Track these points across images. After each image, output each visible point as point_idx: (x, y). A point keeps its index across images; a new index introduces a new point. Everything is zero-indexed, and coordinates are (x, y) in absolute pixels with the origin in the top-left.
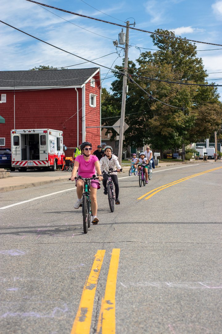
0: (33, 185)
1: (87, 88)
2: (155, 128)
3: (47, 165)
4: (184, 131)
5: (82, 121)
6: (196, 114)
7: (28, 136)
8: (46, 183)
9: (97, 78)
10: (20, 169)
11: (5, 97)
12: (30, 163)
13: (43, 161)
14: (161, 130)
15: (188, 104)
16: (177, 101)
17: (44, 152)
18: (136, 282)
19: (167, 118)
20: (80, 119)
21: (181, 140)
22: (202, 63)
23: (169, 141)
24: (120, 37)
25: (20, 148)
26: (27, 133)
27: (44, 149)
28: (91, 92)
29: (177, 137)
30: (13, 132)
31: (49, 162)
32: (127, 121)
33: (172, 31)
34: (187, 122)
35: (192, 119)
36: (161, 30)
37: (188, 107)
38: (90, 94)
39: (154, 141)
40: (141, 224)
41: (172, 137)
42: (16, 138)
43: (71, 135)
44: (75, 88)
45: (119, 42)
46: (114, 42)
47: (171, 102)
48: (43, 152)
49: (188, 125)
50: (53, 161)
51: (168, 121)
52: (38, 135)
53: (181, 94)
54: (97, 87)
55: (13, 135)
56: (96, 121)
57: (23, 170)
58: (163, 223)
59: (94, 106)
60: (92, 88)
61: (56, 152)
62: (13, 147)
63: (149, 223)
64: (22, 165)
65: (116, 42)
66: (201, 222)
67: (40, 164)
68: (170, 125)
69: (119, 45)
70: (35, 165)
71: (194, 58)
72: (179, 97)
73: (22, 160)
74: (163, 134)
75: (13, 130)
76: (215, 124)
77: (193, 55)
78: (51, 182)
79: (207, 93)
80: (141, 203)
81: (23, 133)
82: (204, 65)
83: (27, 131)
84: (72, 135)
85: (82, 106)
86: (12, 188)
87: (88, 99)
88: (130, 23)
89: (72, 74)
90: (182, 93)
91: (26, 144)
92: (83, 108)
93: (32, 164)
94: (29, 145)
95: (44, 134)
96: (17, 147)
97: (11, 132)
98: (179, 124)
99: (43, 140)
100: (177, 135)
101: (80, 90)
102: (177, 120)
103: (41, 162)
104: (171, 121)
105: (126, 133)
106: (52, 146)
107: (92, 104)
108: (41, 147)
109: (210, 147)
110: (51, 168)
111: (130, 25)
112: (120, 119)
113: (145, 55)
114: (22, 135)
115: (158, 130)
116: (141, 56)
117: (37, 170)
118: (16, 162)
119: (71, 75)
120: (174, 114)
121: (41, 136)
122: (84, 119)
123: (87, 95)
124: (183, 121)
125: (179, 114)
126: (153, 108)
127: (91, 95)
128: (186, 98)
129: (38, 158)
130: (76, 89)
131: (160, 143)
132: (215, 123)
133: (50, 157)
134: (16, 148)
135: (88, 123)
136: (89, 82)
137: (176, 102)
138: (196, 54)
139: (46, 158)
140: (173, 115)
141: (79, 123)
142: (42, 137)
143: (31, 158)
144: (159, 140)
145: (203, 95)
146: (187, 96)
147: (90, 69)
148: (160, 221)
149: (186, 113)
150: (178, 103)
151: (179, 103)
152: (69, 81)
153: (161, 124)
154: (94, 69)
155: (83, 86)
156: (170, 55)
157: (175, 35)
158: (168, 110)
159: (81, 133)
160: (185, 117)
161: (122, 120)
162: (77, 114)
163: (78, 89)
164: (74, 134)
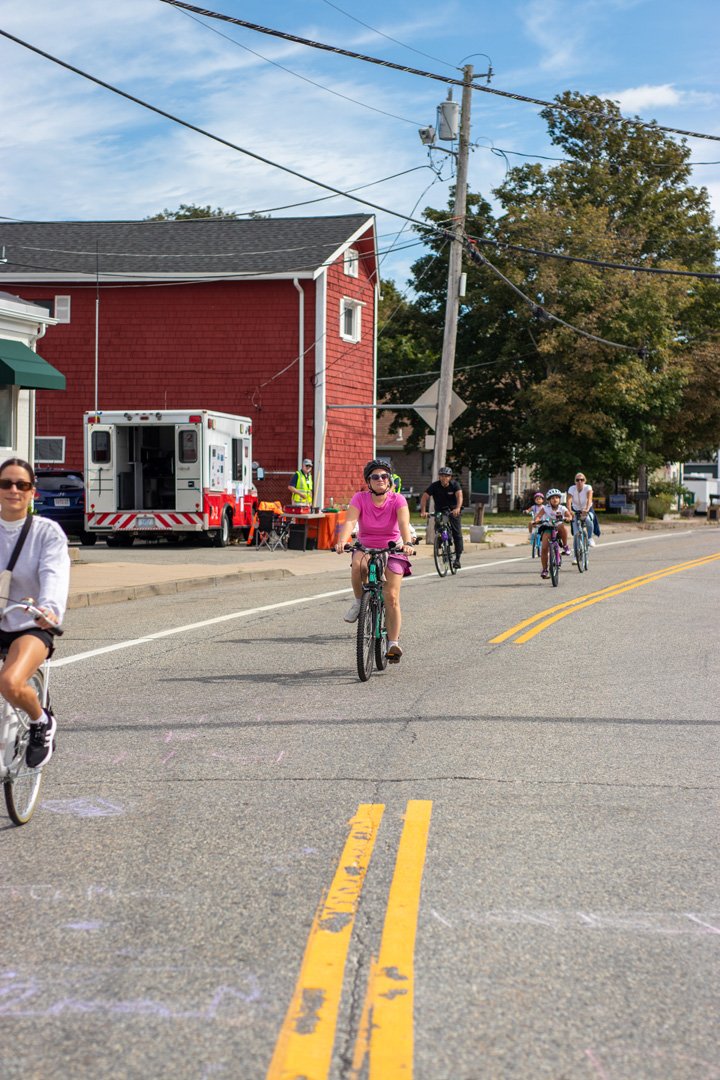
0: (154, 590)
1: (335, 281)
2: (552, 412)
3: (198, 528)
4: (647, 423)
5: (314, 386)
6: (686, 370)
7: (141, 432)
8: (196, 584)
9: (365, 247)
10: (110, 537)
11: (66, 305)
12: (146, 518)
13: (186, 515)
14: (571, 419)
15: (659, 335)
16: (624, 325)
17: (191, 485)
18: (481, 910)
19: (590, 380)
20: (308, 380)
21: (634, 454)
22: (707, 204)
23: (596, 456)
24: (441, 117)
25: (112, 469)
26: (136, 421)
27: (190, 475)
28: (344, 291)
29: (624, 444)
30: (91, 420)
31: (206, 516)
32: (460, 389)
33: (612, 100)
34: (657, 393)
35: (671, 386)
36: (577, 94)
37: (659, 347)
38: (342, 301)
39: (547, 453)
40: (500, 724)
41: (606, 442)
42: (102, 438)
43: (278, 430)
44: (291, 281)
45: (437, 133)
46: (422, 133)
47: (604, 329)
48: (185, 484)
49: (658, 403)
50: (217, 513)
51: (593, 391)
52: (171, 428)
53: (638, 302)
54: (364, 279)
55: (89, 429)
56: (359, 386)
57: (122, 540)
58: (571, 720)
59: (356, 337)
60: (348, 279)
61: (228, 486)
62: (91, 468)
63: (527, 719)
64: (117, 527)
65: (428, 131)
66: (696, 717)
67: (178, 522)
68: (599, 405)
69: (438, 143)
70: (161, 526)
71: (681, 187)
72: (631, 312)
73: (119, 508)
74: (578, 431)
75: (92, 413)
77: (679, 178)
78: (212, 580)
80: (502, 654)
81: (124, 422)
82: (713, 212)
83: (137, 417)
84: (283, 430)
85: (317, 338)
86: (84, 601)
87: (334, 314)
88: (474, 72)
89: (286, 234)
90: (641, 300)
91: (131, 459)
92: (317, 344)
93: (151, 522)
94: (144, 460)
95: (192, 426)
96: (105, 466)
97: (86, 418)
98: (630, 399)
99: (188, 446)
100: (624, 436)
101: (310, 285)
102: (624, 387)
103: (181, 518)
104: (604, 390)
105: (457, 426)
106: (217, 467)
107: (349, 331)
108: (182, 469)
110: (211, 536)
111: (475, 76)
112: (437, 382)
113: (521, 176)
114: (120, 429)
115: (562, 419)
116: (509, 178)
117: (165, 541)
118: (99, 517)
119: (280, 237)
120: (615, 369)
121: (181, 433)
122: (322, 379)
123: (334, 301)
124: (642, 391)
125: (631, 369)
126: (546, 347)
127: (346, 304)
128: (655, 318)
129: (168, 502)
130: (296, 282)
131: (567, 463)
133: (210, 501)
134: (101, 470)
135: (334, 394)
136: (340, 262)
137: (621, 330)
138: (690, 174)
139: (197, 505)
140: (609, 371)
141: (305, 392)
142: (185, 435)
143: (149, 504)
144: (563, 452)
145: (709, 307)
146: (657, 309)
147: (344, 220)
148: (564, 715)
149: (653, 364)
150: (626, 333)
151: (632, 331)
152: (276, 257)
153: (571, 401)
154: (355, 220)
155: (320, 272)
156: (604, 177)
157: (622, 111)
158: (594, 355)
159: (310, 424)
160: (648, 378)
161: (446, 385)
162: (298, 363)
163: (302, 282)
164: (288, 427)
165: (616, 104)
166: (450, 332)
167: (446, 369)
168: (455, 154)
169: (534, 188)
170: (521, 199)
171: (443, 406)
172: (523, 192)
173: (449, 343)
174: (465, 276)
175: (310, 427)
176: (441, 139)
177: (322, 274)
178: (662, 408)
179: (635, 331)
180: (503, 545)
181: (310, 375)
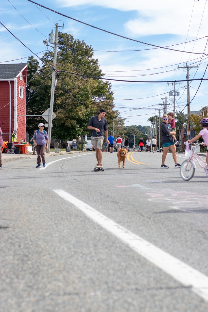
1: (18, 81)
2: (59, 120)
4: (84, 123)
5: (14, 110)
6: (94, 109)
9: (24, 73)
14: (65, 122)
15: (88, 99)
16: (79, 96)
19: (70, 111)
20: (12, 108)
21: (81, 131)
22: (97, 63)
23: (71, 132)
24: (50, 37)
28: (20, 84)
29: (78, 129)
33: (71, 34)
34: (87, 115)
35: (91, 113)
36: (62, 32)
37: (88, 102)
38: (20, 87)
39: (58, 131)
41: (74, 128)
43: (4, 122)
44: (8, 81)
45: (49, 42)
46: (44, 41)
49: (87, 117)
51: (71, 114)
53: (83, 90)
54: (24, 81)
56: (23, 110)
59: (22, 97)
60: (20, 81)
65: (46, 41)
68: (73, 118)
69: (49, 44)
71: (90, 59)
72: (81, 92)
74: (67, 125)
76: (109, 118)
77: (90, 56)
79: (103, 90)
82: (99, 66)
84: (5, 122)
85: (15, 97)
87: (18, 91)
88: (59, 25)
89: (4, 68)
90: (84, 89)
92: (15, 99)
98: (81, 116)
100: (79, 127)
101: (12, 82)
102: (80, 113)
104: (74, 114)
107: (21, 96)
109: (88, 140)
111: (59, 26)
113: (47, 55)
115: (62, 122)
116: (44, 55)
119: (2, 69)
120: (77, 108)
122: (16, 108)
123: (18, 87)
124: (84, 114)
125: (81, 108)
127: (20, 88)
128: (88, 94)
130: (9, 82)
131: (63, 134)
132: (110, 116)
135: (18, 112)
136: (19, 77)
137: (79, 97)
138: (93, 55)
140: (75, 108)
141: (11, 112)
144: (62, 131)
145: (99, 91)
146: (88, 91)
147: (19, 65)
149: (86, 107)
150: (80, 98)
151: (81, 97)
152: (3, 74)
153: (65, 117)
154: (22, 65)
155: (15, 79)
156: (71, 56)
157: (74, 37)
158: (71, 104)
159: (13, 120)
160: (85, 110)
161: (51, 110)
162: (9, 104)
163: (11, 81)
164: (6, 121)
165: (72, 35)
166: (52, 95)
167: (51, 106)
168: (54, 47)
169: (51, 58)
170: (48, 61)
171: (51, 116)
172: (48, 59)
173: (52, 98)
174: (56, 80)
175: (13, 121)
176: (50, 43)
177: (16, 79)
178: (88, 119)
179: (82, 98)
180: (62, 154)
181: (13, 107)
